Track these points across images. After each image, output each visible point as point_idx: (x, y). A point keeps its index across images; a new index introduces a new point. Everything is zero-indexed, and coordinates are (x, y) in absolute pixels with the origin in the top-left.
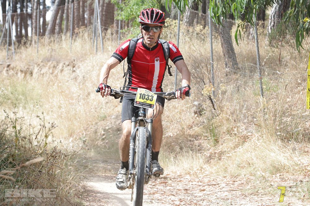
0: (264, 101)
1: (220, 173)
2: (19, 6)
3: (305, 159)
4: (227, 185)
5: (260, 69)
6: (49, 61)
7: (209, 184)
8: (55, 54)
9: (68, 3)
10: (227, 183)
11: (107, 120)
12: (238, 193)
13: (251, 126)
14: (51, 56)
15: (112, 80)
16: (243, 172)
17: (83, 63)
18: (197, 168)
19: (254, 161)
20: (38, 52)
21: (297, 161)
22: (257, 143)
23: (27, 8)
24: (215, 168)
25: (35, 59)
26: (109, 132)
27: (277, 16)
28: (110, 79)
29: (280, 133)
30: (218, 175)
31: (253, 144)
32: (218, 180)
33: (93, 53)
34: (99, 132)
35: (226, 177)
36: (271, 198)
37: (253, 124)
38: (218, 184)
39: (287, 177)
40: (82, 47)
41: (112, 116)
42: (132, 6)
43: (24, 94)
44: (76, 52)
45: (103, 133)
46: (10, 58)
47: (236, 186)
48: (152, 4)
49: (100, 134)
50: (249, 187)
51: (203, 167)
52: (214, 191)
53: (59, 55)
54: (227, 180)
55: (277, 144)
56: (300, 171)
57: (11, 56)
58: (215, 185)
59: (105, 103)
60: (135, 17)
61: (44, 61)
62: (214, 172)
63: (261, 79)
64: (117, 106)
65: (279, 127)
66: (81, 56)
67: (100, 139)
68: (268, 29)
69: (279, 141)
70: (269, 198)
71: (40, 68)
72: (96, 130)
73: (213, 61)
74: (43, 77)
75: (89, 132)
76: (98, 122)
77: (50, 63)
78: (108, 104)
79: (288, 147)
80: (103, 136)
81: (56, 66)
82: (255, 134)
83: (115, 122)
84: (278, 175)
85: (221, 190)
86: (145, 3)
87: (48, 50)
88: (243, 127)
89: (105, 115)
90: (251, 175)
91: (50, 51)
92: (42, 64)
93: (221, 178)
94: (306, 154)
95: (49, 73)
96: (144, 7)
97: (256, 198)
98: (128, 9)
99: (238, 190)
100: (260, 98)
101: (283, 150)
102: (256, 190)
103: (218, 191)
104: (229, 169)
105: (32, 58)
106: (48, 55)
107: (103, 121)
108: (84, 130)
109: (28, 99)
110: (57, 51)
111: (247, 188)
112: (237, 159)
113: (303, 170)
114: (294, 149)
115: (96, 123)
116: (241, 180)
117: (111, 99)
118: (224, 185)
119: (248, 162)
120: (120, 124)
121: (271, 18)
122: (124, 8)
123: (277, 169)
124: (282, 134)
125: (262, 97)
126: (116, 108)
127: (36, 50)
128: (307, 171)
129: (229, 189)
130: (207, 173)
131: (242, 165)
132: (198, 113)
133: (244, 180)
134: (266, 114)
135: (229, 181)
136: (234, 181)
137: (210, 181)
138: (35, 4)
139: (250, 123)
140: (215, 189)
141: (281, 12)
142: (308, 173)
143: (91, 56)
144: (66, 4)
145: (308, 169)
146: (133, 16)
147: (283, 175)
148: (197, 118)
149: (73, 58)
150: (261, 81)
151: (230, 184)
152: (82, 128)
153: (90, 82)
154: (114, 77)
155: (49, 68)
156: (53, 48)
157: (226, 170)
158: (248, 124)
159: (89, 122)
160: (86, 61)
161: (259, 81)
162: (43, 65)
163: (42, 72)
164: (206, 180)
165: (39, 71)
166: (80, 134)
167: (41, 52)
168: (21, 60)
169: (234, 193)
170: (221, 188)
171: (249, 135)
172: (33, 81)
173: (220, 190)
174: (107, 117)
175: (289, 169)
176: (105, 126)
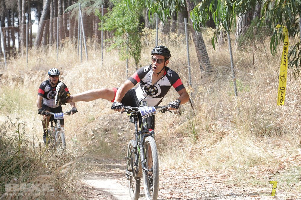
0: (239, 101)
1: (203, 167)
2: (6, 20)
3: (278, 151)
4: (211, 177)
5: (234, 71)
6: (38, 70)
7: (194, 177)
8: (43, 63)
9: (53, 17)
10: (210, 176)
11: (95, 122)
12: (221, 185)
13: (227, 123)
14: (40, 65)
15: (97, 86)
16: (224, 165)
17: (70, 70)
18: (181, 163)
19: (232, 155)
20: (27, 62)
21: (271, 154)
22: (233, 139)
23: (14, 22)
24: (197, 162)
25: (25, 68)
26: (98, 132)
27: (244, 23)
28: (96, 85)
29: (254, 129)
30: (201, 169)
31: (229, 139)
32: (201, 173)
33: (79, 61)
34: (88, 133)
35: (208, 170)
36: (253, 189)
37: (229, 122)
38: (202, 177)
39: (264, 169)
40: (68, 56)
41: (100, 118)
42: (114, 18)
43: (17, 100)
44: (63, 60)
45: (92, 133)
46: (2, 69)
47: (218, 178)
48: (132, 16)
49: (90, 135)
50: (230, 179)
51: (186, 162)
52: (199, 184)
53: (47, 64)
54: (210, 173)
55: (251, 138)
56: (275, 163)
57: (3, 66)
58: (199, 178)
59: (93, 106)
60: (117, 27)
61: (33, 70)
62: (196, 166)
63: (235, 80)
64: (103, 109)
65: (252, 123)
66: (67, 64)
67: (90, 139)
68: (236, 35)
69: (254, 136)
70: (251, 189)
71: (30, 76)
72: (86, 131)
73: (190, 65)
74: (33, 84)
75: (80, 133)
76: (87, 124)
77: (40, 71)
78: (95, 107)
79: (262, 141)
80: (92, 136)
81: (44, 74)
82: (231, 130)
83: (103, 123)
84: (255, 167)
85: (206, 183)
86: (126, 14)
87: (37, 60)
88: (220, 125)
89: (93, 118)
90: (231, 168)
91: (38, 60)
92: (31, 73)
93: (204, 171)
94: (278, 147)
95: (38, 81)
96: (124, 18)
97: (240, 189)
98: (111, 21)
99: (222, 182)
100: (235, 98)
101: (258, 144)
102: (238, 182)
103: (203, 183)
104: (211, 164)
105: (22, 68)
106: (37, 65)
107: (92, 123)
108: (75, 131)
109: (22, 104)
110: (45, 60)
111: (229, 180)
112: (217, 154)
113: (278, 162)
114: (268, 143)
115: (86, 125)
116: (222, 172)
117: (97, 103)
118: (208, 178)
119: (227, 156)
120: (107, 125)
121: (239, 25)
122: (107, 19)
123: (254, 162)
124: (256, 130)
125: (236, 96)
126: (102, 111)
127: (26, 60)
128: (281, 162)
129: (212, 181)
130: (191, 167)
131: (222, 159)
132: (177, 112)
133: (226, 172)
134: (241, 112)
135: (212, 174)
136: (216, 174)
137: (194, 175)
138: (23, 19)
139: (226, 120)
140: (200, 182)
141: (247, 19)
142: (282, 165)
143: (77, 63)
144: (51, 18)
145: (281, 160)
146: (115, 27)
147: (260, 167)
148: (177, 117)
149: (60, 66)
150: (235, 82)
151: (213, 176)
152: (73, 130)
153: (78, 88)
154: (99, 82)
155: (39, 76)
156: (41, 58)
157: (207, 164)
158: (224, 121)
159: (78, 124)
160: (73, 69)
161: (234, 83)
162: (33, 74)
163: (32, 80)
164: (191, 174)
165: (29, 79)
166: (71, 135)
167: (30, 62)
168: (12, 69)
169: (218, 185)
170: (206, 181)
171: (226, 132)
172: (24, 88)
173: (204, 183)
174: (95, 119)
175: (265, 162)
176: (94, 127)
